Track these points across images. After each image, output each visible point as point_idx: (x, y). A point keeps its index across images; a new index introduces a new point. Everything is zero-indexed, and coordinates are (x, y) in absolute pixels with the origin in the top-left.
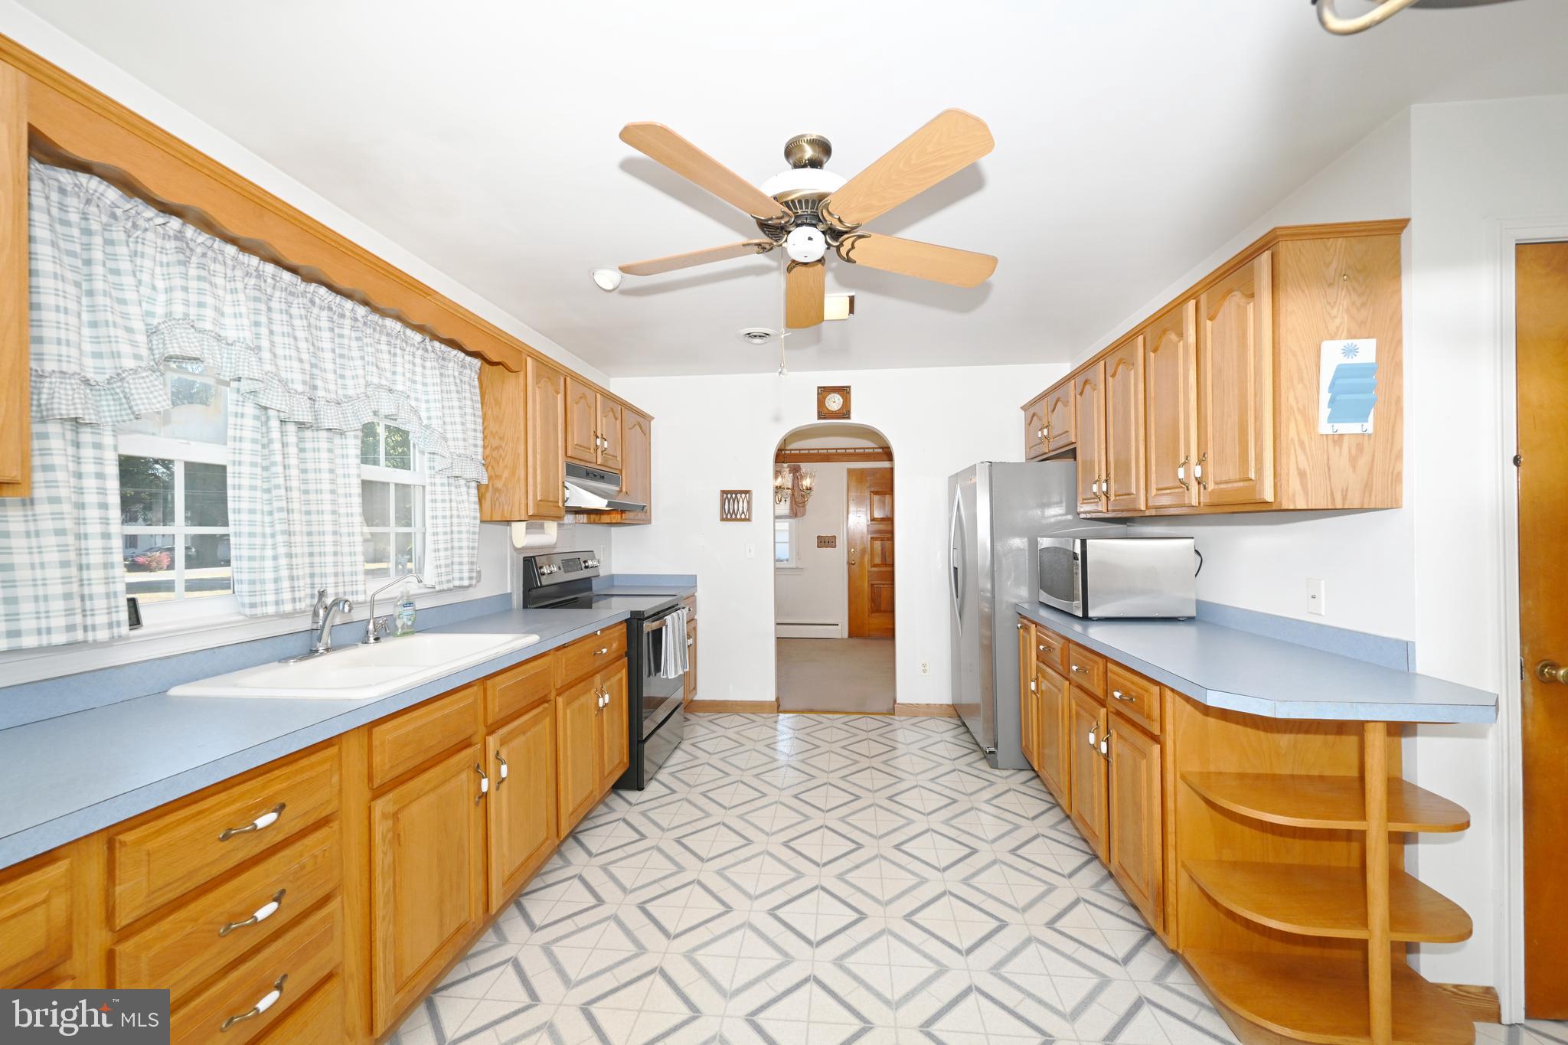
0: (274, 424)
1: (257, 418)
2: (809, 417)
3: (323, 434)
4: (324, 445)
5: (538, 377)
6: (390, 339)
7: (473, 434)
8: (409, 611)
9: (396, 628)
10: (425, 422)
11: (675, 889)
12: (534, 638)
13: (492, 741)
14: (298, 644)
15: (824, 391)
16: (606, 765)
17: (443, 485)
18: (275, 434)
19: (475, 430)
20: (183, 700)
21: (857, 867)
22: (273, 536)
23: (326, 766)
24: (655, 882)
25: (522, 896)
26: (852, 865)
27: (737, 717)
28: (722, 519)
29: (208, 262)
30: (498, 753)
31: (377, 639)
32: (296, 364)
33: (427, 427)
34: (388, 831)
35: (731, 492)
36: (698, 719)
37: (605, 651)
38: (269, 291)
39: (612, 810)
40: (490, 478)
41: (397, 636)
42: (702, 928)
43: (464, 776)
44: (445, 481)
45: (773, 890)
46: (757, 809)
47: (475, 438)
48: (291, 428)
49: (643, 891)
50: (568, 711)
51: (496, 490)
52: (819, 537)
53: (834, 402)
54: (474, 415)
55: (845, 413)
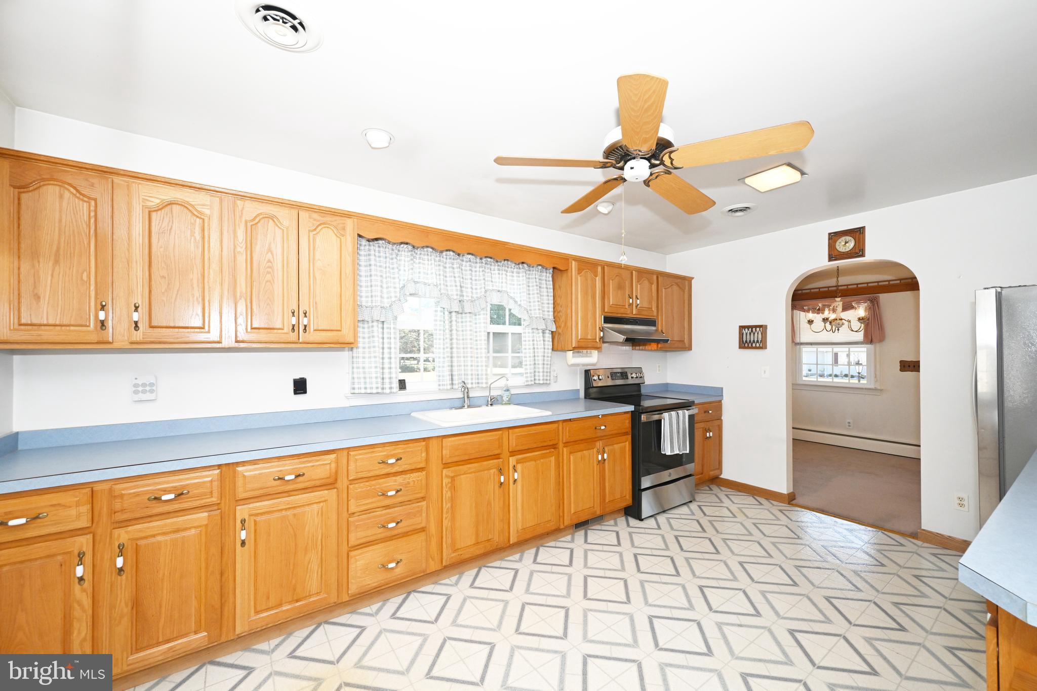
0: (447, 313)
1: (441, 311)
2: (820, 261)
3: (468, 315)
4: (468, 319)
5: (580, 271)
6: (499, 267)
7: (547, 305)
8: (507, 393)
9: (503, 401)
10: (519, 303)
11: (610, 578)
12: (549, 413)
13: (512, 461)
14: (458, 404)
15: (834, 237)
16: (607, 496)
17: (529, 333)
18: (447, 317)
19: (548, 304)
20: (414, 417)
21: (740, 626)
22: (444, 358)
23: (419, 448)
24: (604, 569)
25: (542, 546)
26: (738, 622)
27: (751, 498)
28: (740, 347)
29: (422, 256)
30: (514, 466)
31: (491, 405)
32: (454, 288)
33: (520, 305)
34: (448, 483)
35: (748, 327)
36: (719, 491)
37: (603, 428)
38: (445, 260)
39: (616, 524)
40: (556, 328)
41: (503, 404)
42: (605, 603)
43: (492, 471)
44: (530, 331)
45: (664, 607)
46: (704, 559)
47: (548, 308)
48: (454, 314)
49: (596, 570)
50: (571, 457)
51: (559, 334)
52: (901, 362)
53: (846, 245)
54: (548, 296)
55: (859, 251)
